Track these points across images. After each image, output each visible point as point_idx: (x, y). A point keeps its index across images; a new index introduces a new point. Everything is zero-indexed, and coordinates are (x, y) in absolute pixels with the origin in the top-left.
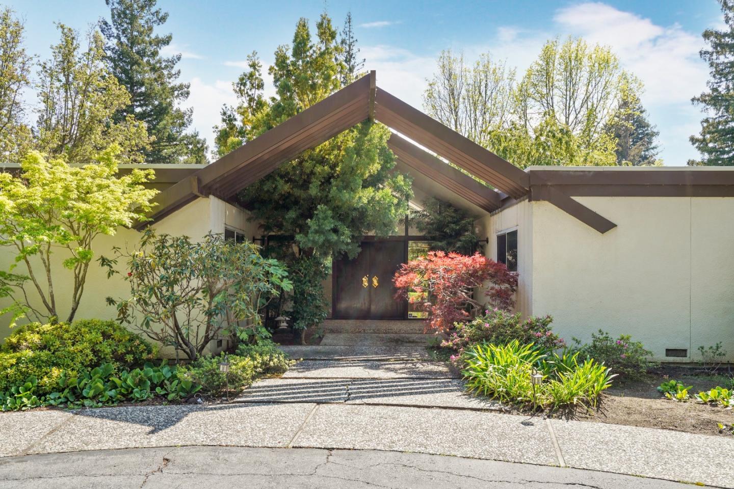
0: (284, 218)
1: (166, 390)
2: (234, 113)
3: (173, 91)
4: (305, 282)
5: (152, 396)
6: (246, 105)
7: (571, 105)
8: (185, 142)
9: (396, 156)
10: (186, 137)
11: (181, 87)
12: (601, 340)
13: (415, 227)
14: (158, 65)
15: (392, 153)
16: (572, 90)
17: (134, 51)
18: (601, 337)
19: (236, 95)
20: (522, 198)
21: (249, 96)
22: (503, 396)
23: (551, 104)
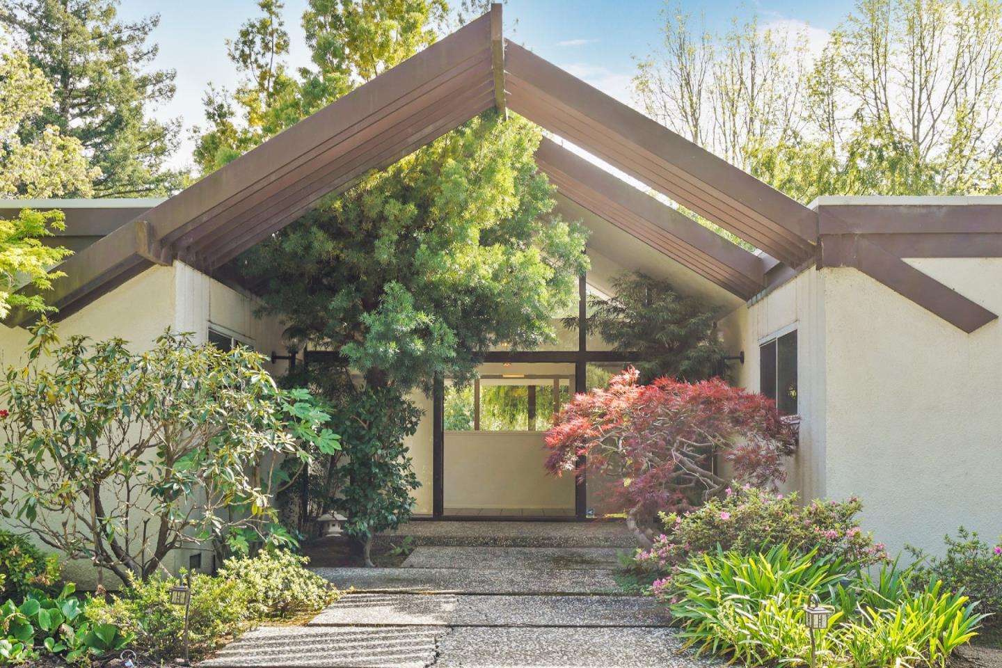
0: (325, 309)
1: (65, 644)
2: (230, 100)
3: (144, 86)
4: (370, 439)
5: (35, 655)
6: (254, 85)
7: (922, 101)
8: (167, 184)
9: (554, 186)
10: (169, 175)
11: (159, 79)
12: (963, 549)
13: (597, 331)
14: (116, 36)
15: (547, 179)
16: (924, 71)
17: (69, 10)
18: (964, 542)
19: (234, 65)
20: (804, 265)
21: (260, 67)
22: (752, 655)
23: (884, 101)
